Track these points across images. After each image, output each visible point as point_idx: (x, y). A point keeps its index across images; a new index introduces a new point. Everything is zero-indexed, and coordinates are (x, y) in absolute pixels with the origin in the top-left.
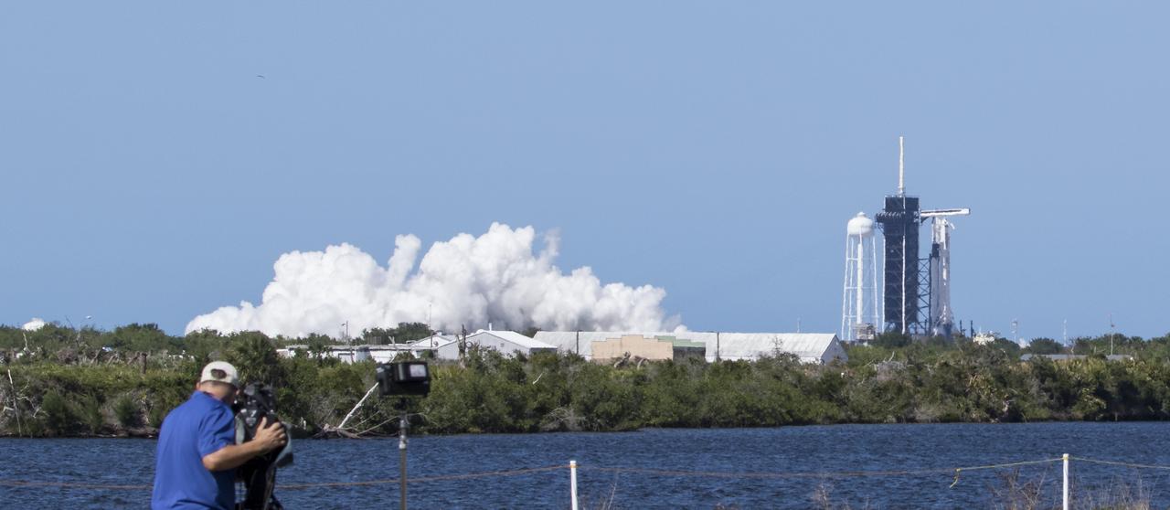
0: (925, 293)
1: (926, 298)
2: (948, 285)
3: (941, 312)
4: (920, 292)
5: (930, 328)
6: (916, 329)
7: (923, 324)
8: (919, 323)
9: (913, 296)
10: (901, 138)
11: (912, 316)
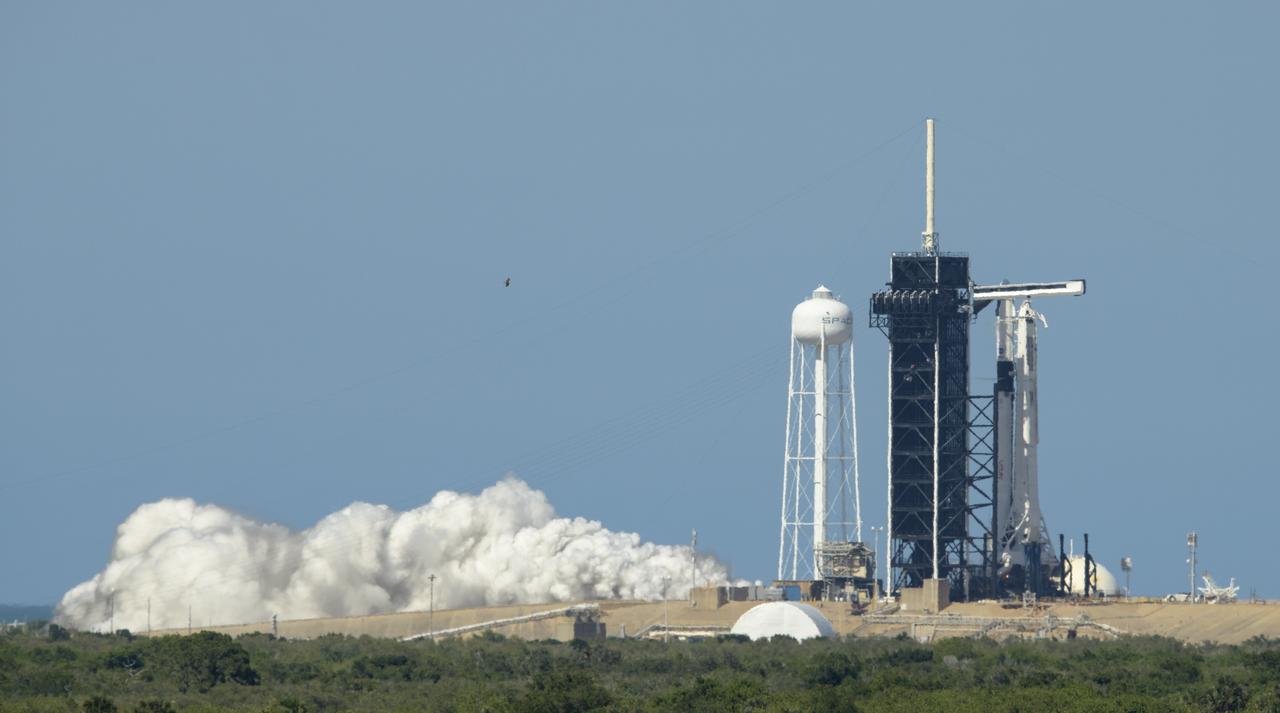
0: (984, 473)
1: (986, 485)
2: (1033, 454)
3: (1017, 515)
4: (972, 468)
5: (995, 553)
6: (961, 552)
7: (980, 543)
8: (970, 540)
9: (956, 480)
10: (930, 122)
11: (954, 528)
